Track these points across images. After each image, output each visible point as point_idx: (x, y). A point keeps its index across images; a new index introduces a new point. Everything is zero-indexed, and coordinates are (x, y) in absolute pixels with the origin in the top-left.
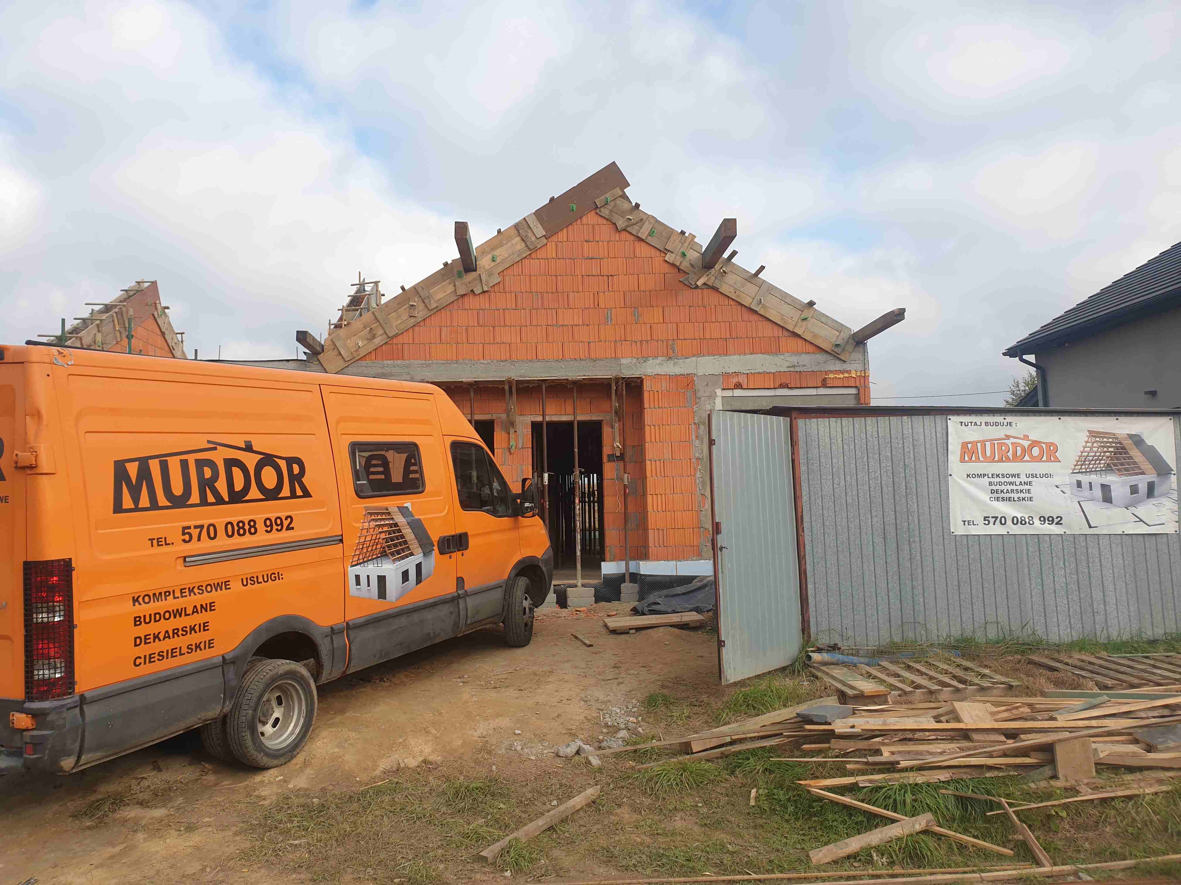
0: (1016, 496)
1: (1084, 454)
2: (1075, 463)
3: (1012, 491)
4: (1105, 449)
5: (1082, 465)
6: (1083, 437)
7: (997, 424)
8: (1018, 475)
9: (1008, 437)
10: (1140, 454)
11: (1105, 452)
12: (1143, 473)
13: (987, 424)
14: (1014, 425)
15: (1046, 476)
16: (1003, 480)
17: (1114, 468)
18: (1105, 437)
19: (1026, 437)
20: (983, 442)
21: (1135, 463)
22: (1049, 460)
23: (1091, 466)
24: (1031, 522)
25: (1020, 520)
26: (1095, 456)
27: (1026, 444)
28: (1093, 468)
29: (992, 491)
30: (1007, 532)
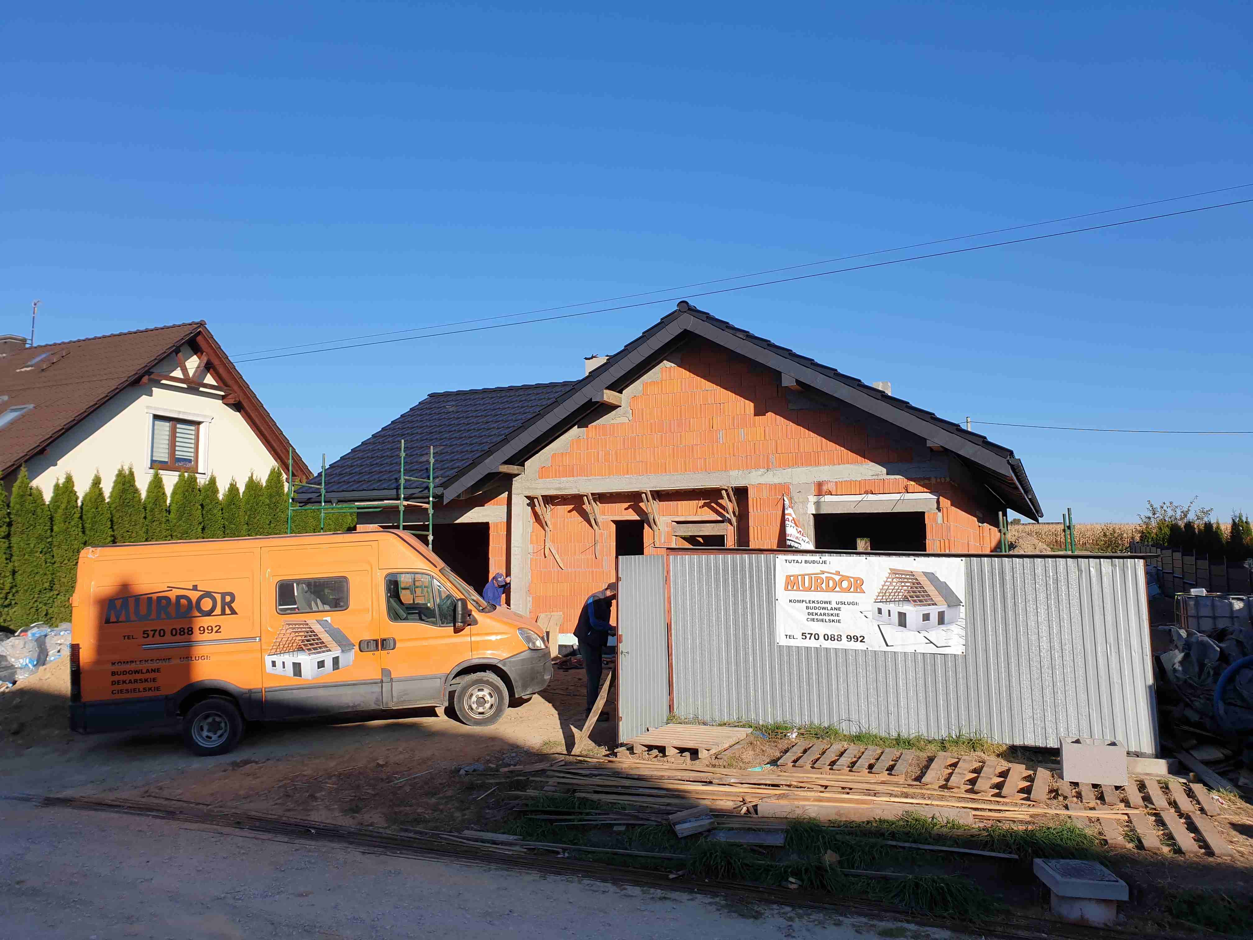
0: (827, 618)
1: (884, 587)
2: (877, 594)
3: (825, 614)
4: (903, 584)
6: (886, 574)
7: (814, 562)
8: (830, 603)
9: (823, 572)
10: (933, 588)
11: (903, 586)
13: (806, 562)
14: (828, 562)
15: (853, 604)
16: (817, 605)
17: (910, 599)
18: (904, 574)
19: (838, 573)
20: (803, 576)
21: (928, 595)
22: (856, 591)
23: (891, 597)
24: (839, 639)
25: (830, 637)
26: (894, 589)
27: (837, 578)
28: (892, 598)
29: (809, 614)
30: (821, 646)
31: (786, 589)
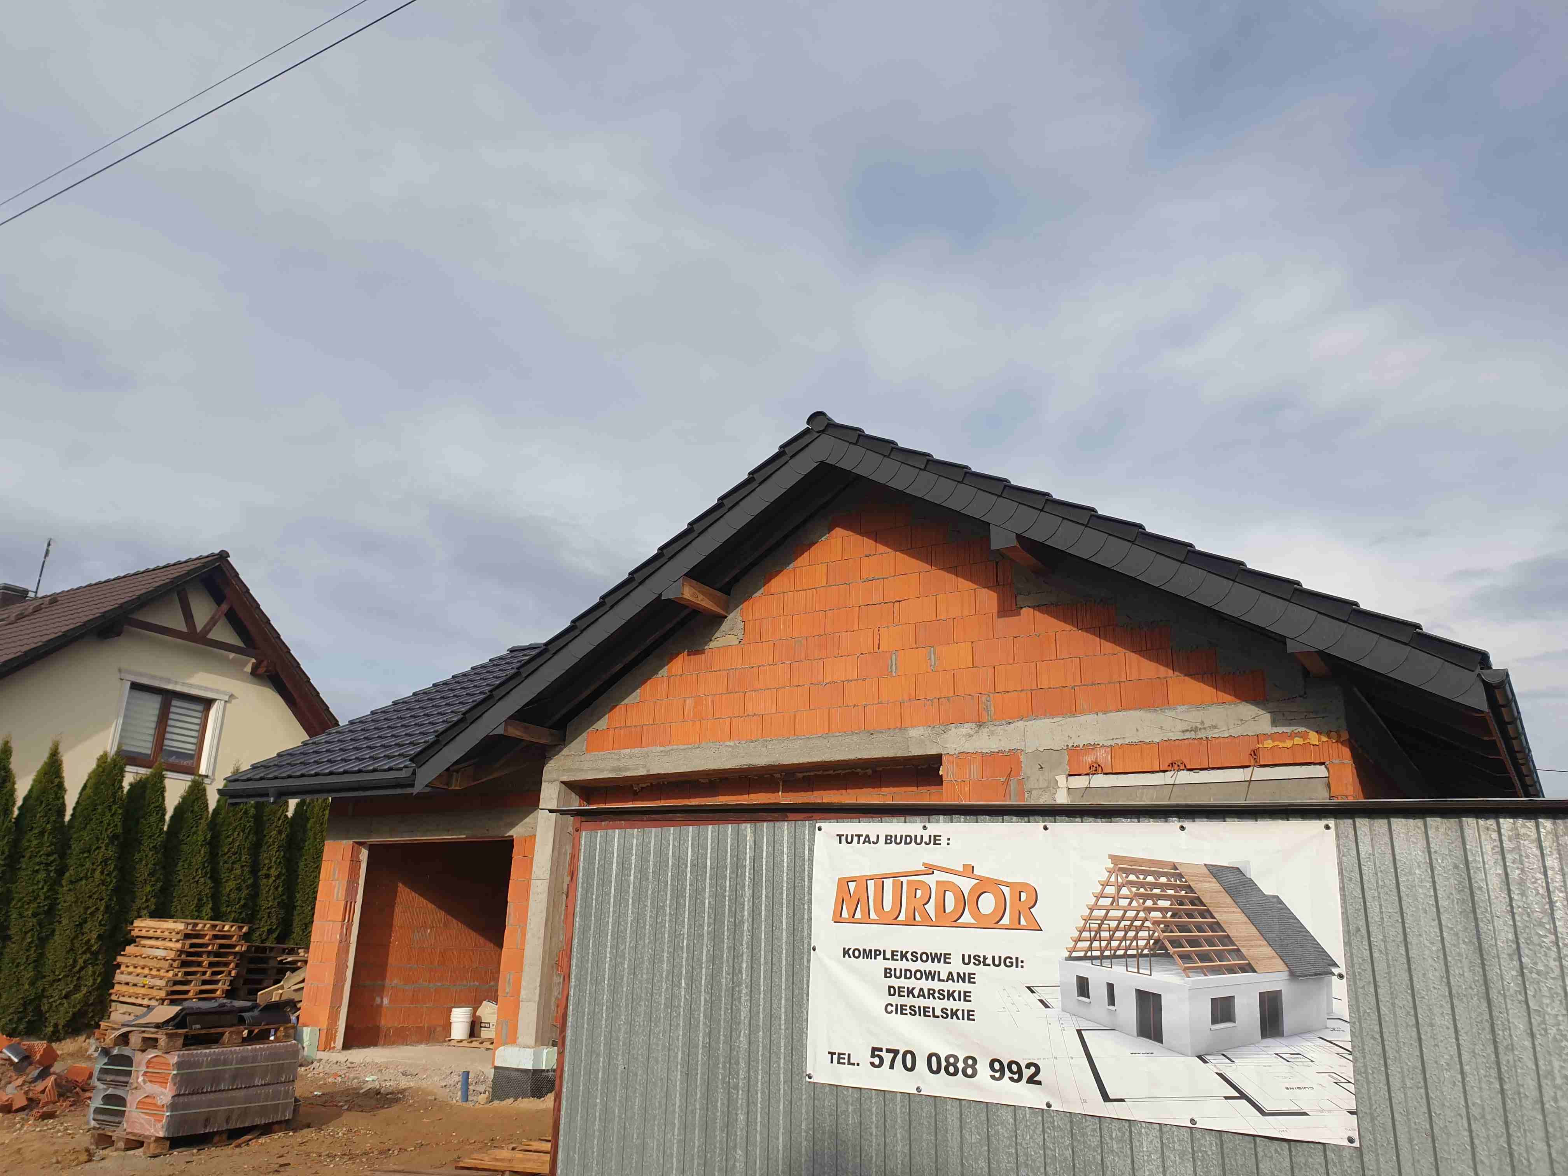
0: (938, 1005)
1: (1096, 913)
2: (1076, 934)
3: (931, 993)
4: (1149, 903)
5: (1092, 940)
7: (908, 840)
8: (945, 958)
9: (930, 870)
10: (1242, 918)
11: (1149, 910)
12: (1248, 968)
13: (889, 839)
14: (943, 841)
15: (1009, 962)
16: (913, 966)
19: (969, 871)
20: (880, 879)
21: (1227, 939)
22: (1016, 926)
23: (1115, 944)
24: (969, 1071)
25: (944, 1064)
26: (1123, 918)
27: (966, 885)
28: (1118, 948)
29: (893, 991)
30: (918, 1089)
31: (838, 918)
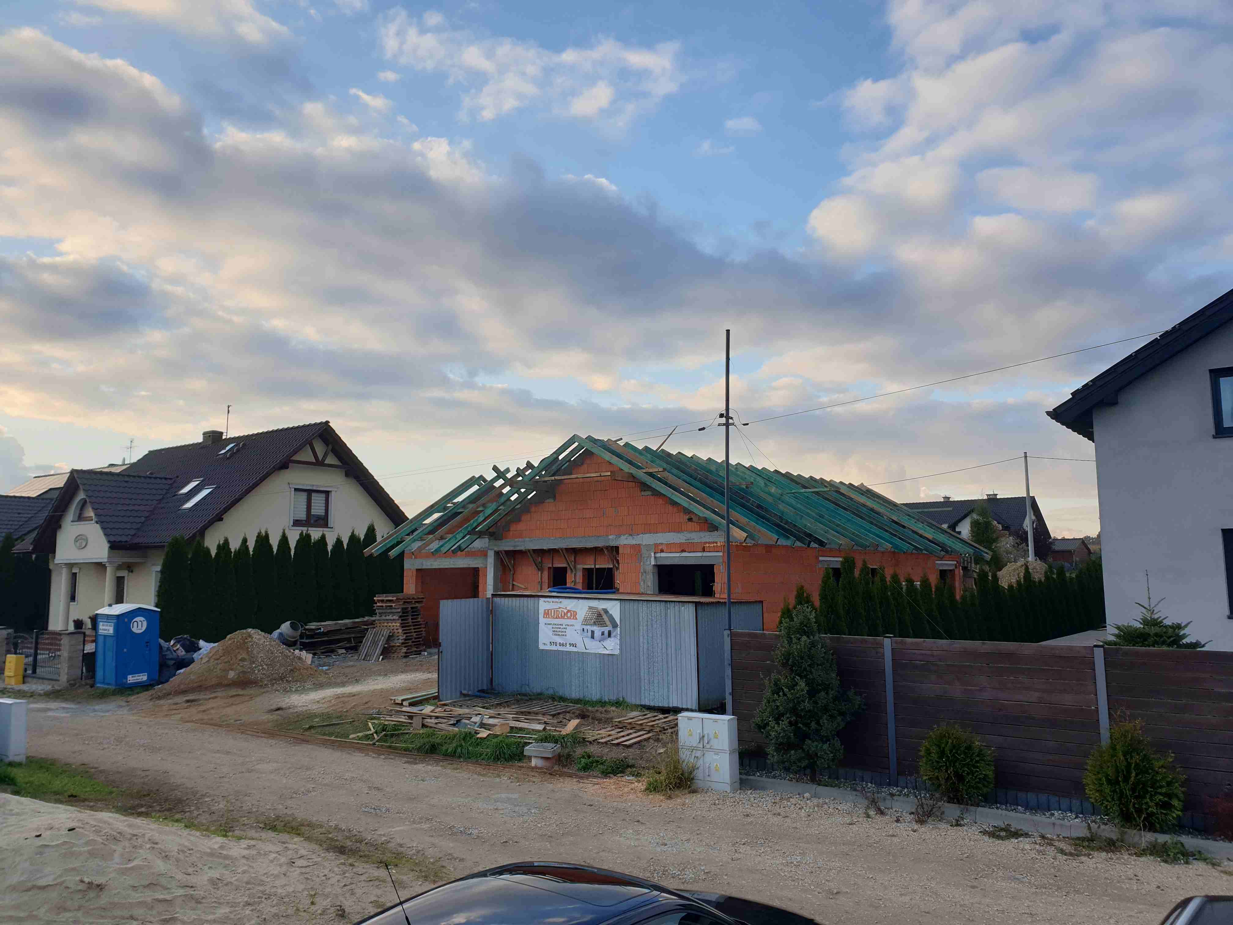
0: (560, 633)
1: (586, 617)
2: (582, 620)
3: (560, 631)
4: (593, 615)
5: (585, 621)
6: (587, 609)
7: (556, 602)
8: (562, 625)
9: (560, 608)
10: (606, 618)
12: (607, 626)
13: (553, 602)
14: (562, 603)
15: (572, 625)
16: (557, 626)
17: (596, 623)
18: (594, 609)
19: (566, 609)
20: (551, 610)
21: (604, 621)
22: (573, 619)
24: (566, 645)
25: (561, 644)
26: (589, 617)
27: (565, 611)
28: (589, 623)
29: (553, 631)
30: (558, 649)
